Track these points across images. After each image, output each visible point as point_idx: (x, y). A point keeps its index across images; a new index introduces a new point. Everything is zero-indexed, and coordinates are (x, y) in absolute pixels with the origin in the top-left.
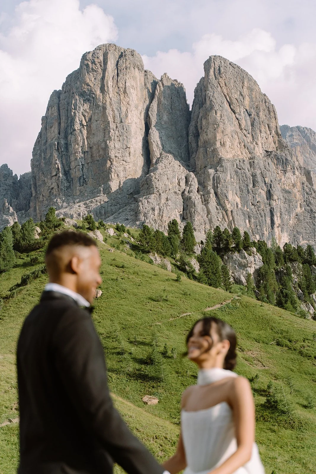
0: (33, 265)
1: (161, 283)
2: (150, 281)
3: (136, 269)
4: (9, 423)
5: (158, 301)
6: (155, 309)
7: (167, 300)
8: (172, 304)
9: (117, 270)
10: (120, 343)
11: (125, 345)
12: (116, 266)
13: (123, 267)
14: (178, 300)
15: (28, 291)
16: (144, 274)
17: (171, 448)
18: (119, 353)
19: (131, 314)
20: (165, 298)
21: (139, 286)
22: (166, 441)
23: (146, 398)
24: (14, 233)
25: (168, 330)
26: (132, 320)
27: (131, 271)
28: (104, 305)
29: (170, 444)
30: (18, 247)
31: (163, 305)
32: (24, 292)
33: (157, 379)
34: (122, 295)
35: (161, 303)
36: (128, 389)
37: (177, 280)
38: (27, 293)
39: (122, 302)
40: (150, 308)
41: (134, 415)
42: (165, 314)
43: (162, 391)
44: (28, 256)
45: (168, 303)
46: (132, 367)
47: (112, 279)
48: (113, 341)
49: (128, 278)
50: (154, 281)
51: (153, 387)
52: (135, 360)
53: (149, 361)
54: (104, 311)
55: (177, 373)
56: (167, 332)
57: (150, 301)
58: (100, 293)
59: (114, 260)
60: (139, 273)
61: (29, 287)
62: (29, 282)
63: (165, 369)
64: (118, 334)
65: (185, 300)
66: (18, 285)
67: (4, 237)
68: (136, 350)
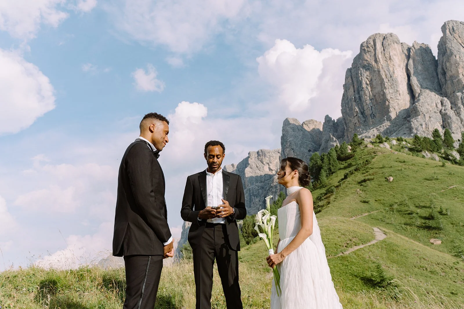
0: (349, 167)
1: (432, 169)
2: (424, 168)
3: (413, 162)
4: (342, 254)
5: (431, 180)
6: (430, 185)
7: (437, 179)
8: (441, 181)
9: (400, 164)
10: (409, 207)
11: (412, 208)
12: (400, 162)
13: (404, 162)
14: (446, 178)
15: (348, 182)
16: (419, 164)
17: (450, 271)
18: (409, 214)
19: (414, 189)
20: (436, 178)
21: (417, 172)
22: (445, 266)
23: (432, 241)
24: (336, 151)
25: (441, 197)
26: (416, 193)
27: (410, 163)
28: (395, 186)
29: (448, 268)
30: (340, 159)
31: (436, 182)
32: (346, 183)
33: (438, 229)
34: (406, 179)
35: (434, 181)
36: (419, 235)
37: (443, 166)
38: (348, 183)
39: (406, 183)
40: (426, 185)
41: (420, 250)
42: (437, 188)
43: (443, 236)
44: (346, 163)
45: (439, 181)
46: (419, 222)
47: (398, 170)
48: (404, 206)
49: (409, 168)
50: (426, 168)
51: (436, 234)
52: (421, 217)
53: (431, 218)
54: (396, 189)
55: (452, 224)
56: (441, 199)
57: (425, 180)
58: (391, 179)
59: (398, 158)
60: (415, 164)
61: (348, 179)
62: (348, 177)
63: (443, 222)
64: (407, 202)
65: (451, 178)
66: (342, 179)
67: (331, 154)
68: (420, 211)
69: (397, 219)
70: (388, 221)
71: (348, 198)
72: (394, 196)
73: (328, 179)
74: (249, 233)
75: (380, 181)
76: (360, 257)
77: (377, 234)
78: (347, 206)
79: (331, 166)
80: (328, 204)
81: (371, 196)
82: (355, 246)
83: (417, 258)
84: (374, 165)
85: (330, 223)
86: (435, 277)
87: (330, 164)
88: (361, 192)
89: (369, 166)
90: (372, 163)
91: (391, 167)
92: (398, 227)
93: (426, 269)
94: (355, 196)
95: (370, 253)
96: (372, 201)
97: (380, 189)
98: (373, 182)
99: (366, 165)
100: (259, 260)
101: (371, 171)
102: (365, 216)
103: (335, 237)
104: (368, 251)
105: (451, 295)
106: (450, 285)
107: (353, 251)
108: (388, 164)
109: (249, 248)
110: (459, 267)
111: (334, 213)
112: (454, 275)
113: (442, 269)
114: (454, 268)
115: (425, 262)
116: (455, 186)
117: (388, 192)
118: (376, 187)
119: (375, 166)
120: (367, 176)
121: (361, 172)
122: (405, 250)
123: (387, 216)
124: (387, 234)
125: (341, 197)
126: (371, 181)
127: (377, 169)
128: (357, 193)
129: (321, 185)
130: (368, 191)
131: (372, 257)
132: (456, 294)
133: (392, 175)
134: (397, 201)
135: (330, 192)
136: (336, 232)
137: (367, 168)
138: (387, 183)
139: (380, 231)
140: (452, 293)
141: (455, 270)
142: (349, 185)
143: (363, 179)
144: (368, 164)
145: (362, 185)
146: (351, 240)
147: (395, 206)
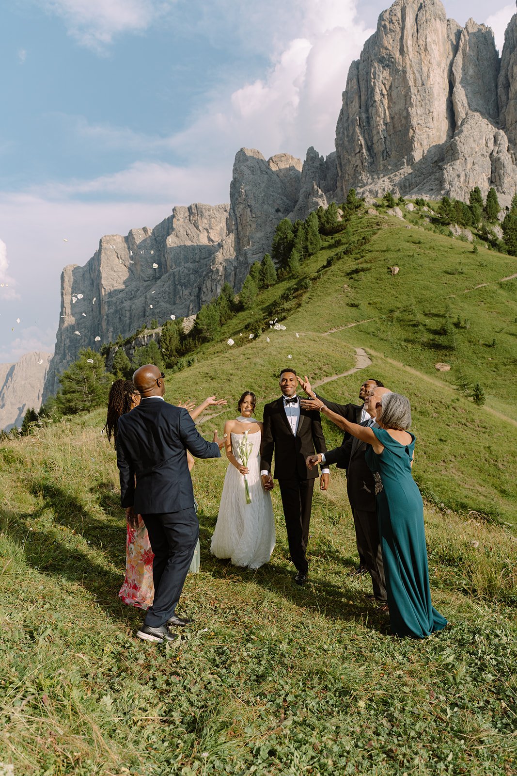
0: (337, 247)
1: (457, 256)
2: (446, 255)
3: (433, 244)
5: (453, 274)
6: (450, 282)
7: (462, 273)
8: (466, 276)
9: (413, 246)
10: (415, 316)
11: (420, 317)
12: (413, 242)
13: (419, 243)
14: (473, 272)
15: (332, 271)
16: (440, 248)
17: (445, 411)
18: (414, 325)
20: (460, 271)
21: (435, 260)
22: (441, 405)
23: (438, 366)
24: (319, 217)
25: (462, 302)
26: (428, 294)
27: (427, 246)
28: (401, 281)
29: (444, 407)
30: (323, 231)
31: (459, 278)
32: (329, 273)
33: (450, 348)
34: (418, 271)
35: (456, 276)
36: (422, 357)
37: (473, 252)
38: (332, 273)
39: (417, 277)
40: (445, 281)
41: (413, 383)
42: (460, 286)
43: (455, 358)
44: (332, 238)
45: (464, 275)
46: (426, 337)
47: (408, 256)
48: (409, 314)
49: (425, 254)
50: (449, 255)
51: (446, 355)
52: (430, 331)
53: (443, 332)
54: (401, 287)
55: (470, 342)
56: (462, 304)
57: (445, 274)
58: (397, 269)
59: (411, 236)
60: (435, 247)
61: (333, 267)
62: (333, 263)
63: (458, 338)
64: (413, 307)
65: (481, 272)
66: (324, 267)
67: (310, 223)
68: (430, 322)
69: (396, 333)
70: (382, 336)
71: (329, 298)
72: (396, 297)
73: (301, 265)
74: (171, 351)
75: (379, 273)
76: (330, 392)
77: (360, 358)
78: (327, 312)
79: (308, 244)
80: (298, 307)
81: (363, 297)
82: (325, 377)
83: (407, 394)
84: (374, 246)
85: (294, 343)
86: (425, 419)
87: (307, 239)
88: (349, 289)
89: (367, 247)
90: (372, 243)
91: (399, 250)
92: (395, 345)
93: (415, 408)
94: (339, 296)
95: (345, 387)
96: (363, 304)
97: (377, 286)
98: (368, 275)
99: (362, 245)
100: (186, 398)
101: (368, 256)
102: (351, 328)
103: (298, 365)
104: (343, 384)
105: (439, 442)
106: (440, 430)
107: (322, 384)
108: (394, 245)
109: (171, 379)
110: (457, 405)
111: (305, 322)
112: (449, 416)
113: (436, 408)
114: (451, 407)
115: (416, 399)
116: (484, 285)
117: (388, 290)
118: (372, 283)
119: (376, 247)
120: (361, 263)
121: (354, 256)
122: (393, 382)
123: (383, 328)
124: (373, 358)
125: (319, 296)
126: (367, 272)
127: (377, 253)
128: (344, 291)
129: (291, 274)
130: (360, 288)
131: (346, 393)
132: (445, 441)
133: (399, 263)
134: (399, 305)
135: (301, 286)
136: (301, 357)
137: (363, 251)
138: (389, 276)
139: (365, 354)
140: (441, 440)
141: (452, 410)
142: (332, 277)
143: (354, 267)
144: (365, 243)
145: (352, 278)
146: (320, 369)
147: (397, 314)
